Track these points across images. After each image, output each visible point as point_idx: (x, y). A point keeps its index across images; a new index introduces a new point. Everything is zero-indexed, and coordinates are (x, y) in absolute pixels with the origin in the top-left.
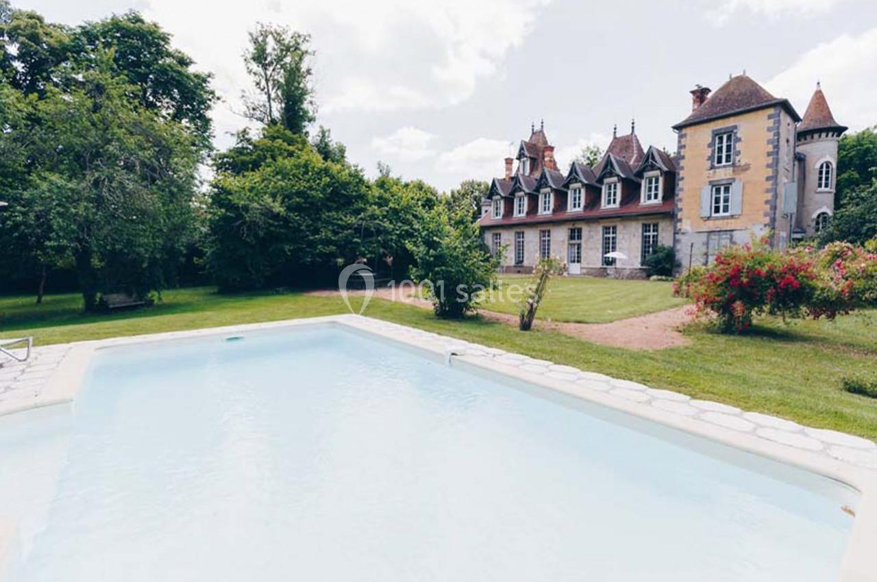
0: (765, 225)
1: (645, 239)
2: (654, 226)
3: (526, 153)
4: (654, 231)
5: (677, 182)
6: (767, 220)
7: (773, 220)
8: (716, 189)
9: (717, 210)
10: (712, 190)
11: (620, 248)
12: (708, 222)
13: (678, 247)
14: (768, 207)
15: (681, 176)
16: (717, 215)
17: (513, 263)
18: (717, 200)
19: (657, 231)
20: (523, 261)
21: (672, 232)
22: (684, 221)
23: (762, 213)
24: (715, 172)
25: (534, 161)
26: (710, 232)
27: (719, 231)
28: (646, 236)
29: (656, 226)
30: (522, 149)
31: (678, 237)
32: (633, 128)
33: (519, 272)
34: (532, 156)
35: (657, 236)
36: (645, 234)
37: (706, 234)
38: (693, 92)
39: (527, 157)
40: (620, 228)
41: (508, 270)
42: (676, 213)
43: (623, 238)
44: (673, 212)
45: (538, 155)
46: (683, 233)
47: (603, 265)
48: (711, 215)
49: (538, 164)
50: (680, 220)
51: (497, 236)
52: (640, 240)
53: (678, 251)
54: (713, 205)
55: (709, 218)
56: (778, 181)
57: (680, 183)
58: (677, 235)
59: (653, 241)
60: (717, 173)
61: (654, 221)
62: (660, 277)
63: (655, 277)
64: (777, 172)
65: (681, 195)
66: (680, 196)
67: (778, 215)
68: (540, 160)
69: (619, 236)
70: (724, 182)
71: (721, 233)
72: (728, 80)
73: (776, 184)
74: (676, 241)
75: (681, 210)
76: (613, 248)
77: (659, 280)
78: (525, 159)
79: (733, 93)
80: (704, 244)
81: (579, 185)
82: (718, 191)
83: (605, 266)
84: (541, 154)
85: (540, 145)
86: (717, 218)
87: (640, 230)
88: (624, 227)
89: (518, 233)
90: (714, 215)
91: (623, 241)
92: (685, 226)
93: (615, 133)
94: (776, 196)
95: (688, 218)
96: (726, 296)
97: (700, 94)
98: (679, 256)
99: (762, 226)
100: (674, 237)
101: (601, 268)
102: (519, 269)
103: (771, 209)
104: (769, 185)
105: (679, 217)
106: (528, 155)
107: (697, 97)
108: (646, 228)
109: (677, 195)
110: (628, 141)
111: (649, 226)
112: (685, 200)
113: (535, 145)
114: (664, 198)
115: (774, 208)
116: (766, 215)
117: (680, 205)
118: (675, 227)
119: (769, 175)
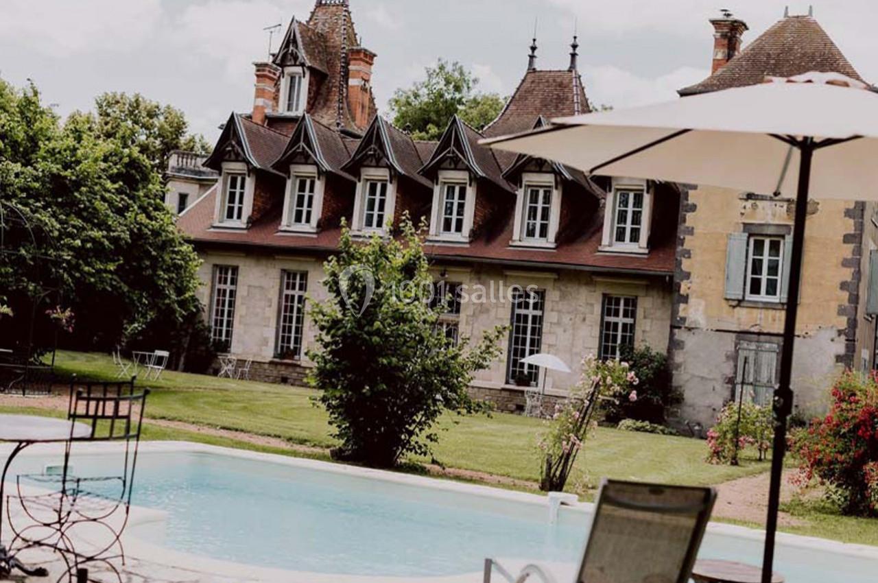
0: (840, 333)
1: (607, 331)
2: (626, 304)
3: (302, 54)
4: (626, 315)
5: (682, 213)
6: (843, 322)
7: (853, 324)
8: (756, 241)
9: (755, 289)
10: (748, 245)
11: (550, 346)
12: (738, 309)
13: (679, 357)
14: (845, 295)
15: (691, 201)
16: (755, 298)
17: (268, 354)
18: (757, 266)
19: (633, 315)
20: (296, 351)
21: (668, 323)
22: (692, 300)
23: (834, 306)
24: (754, 207)
25: (319, 80)
26: (742, 334)
27: (759, 334)
28: (608, 324)
29: (632, 303)
30: (290, 41)
31: (680, 335)
32: (573, 56)
33: (284, 380)
34: (317, 66)
35: (633, 326)
36: (607, 319)
37: (734, 335)
38: (714, 22)
39: (303, 65)
40: (552, 296)
41: (253, 371)
42: (677, 280)
43: (558, 323)
44: (671, 278)
45: (330, 64)
46: (689, 329)
47: (507, 382)
48: (744, 297)
49: (329, 91)
50: (685, 299)
51: (226, 273)
52: (596, 331)
53: (679, 366)
54: (749, 276)
55: (740, 302)
56: (863, 246)
57: (689, 216)
58: (676, 331)
59: (624, 338)
60: (760, 210)
61: (630, 293)
62: (639, 424)
63: (628, 422)
64: (860, 227)
65: (689, 243)
66: (687, 246)
67: (860, 315)
68: (337, 80)
69: (550, 317)
70: (771, 231)
71: (762, 338)
72: (782, 18)
73: (858, 251)
74: (674, 344)
75: (687, 276)
76: (532, 343)
77: (638, 429)
78: (299, 70)
79: (791, 49)
80: (728, 357)
81: (462, 176)
82: (759, 247)
83: (513, 387)
84: (339, 65)
85: (338, 39)
86: (755, 305)
87: (598, 309)
88: (563, 297)
89: (289, 274)
90: (750, 297)
91: (559, 330)
92: (694, 312)
93: (532, 57)
94: (858, 275)
95: (703, 296)
96: (851, 453)
97: (730, 31)
98: (680, 378)
99: (834, 334)
100: (672, 334)
101: (503, 389)
102: (284, 372)
103: (850, 301)
104: (847, 250)
105: (683, 290)
106: (308, 63)
107: (724, 36)
108: (609, 306)
109: (682, 242)
110: (561, 85)
111: (618, 303)
112: (697, 256)
113: (321, 36)
114: (651, 243)
115: (854, 299)
116: (842, 311)
117: (686, 265)
118: (674, 313)
119: (848, 232)
